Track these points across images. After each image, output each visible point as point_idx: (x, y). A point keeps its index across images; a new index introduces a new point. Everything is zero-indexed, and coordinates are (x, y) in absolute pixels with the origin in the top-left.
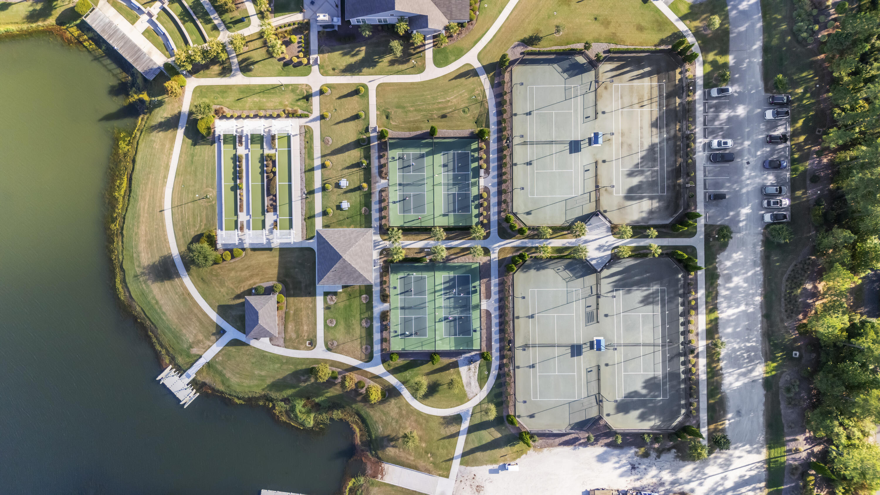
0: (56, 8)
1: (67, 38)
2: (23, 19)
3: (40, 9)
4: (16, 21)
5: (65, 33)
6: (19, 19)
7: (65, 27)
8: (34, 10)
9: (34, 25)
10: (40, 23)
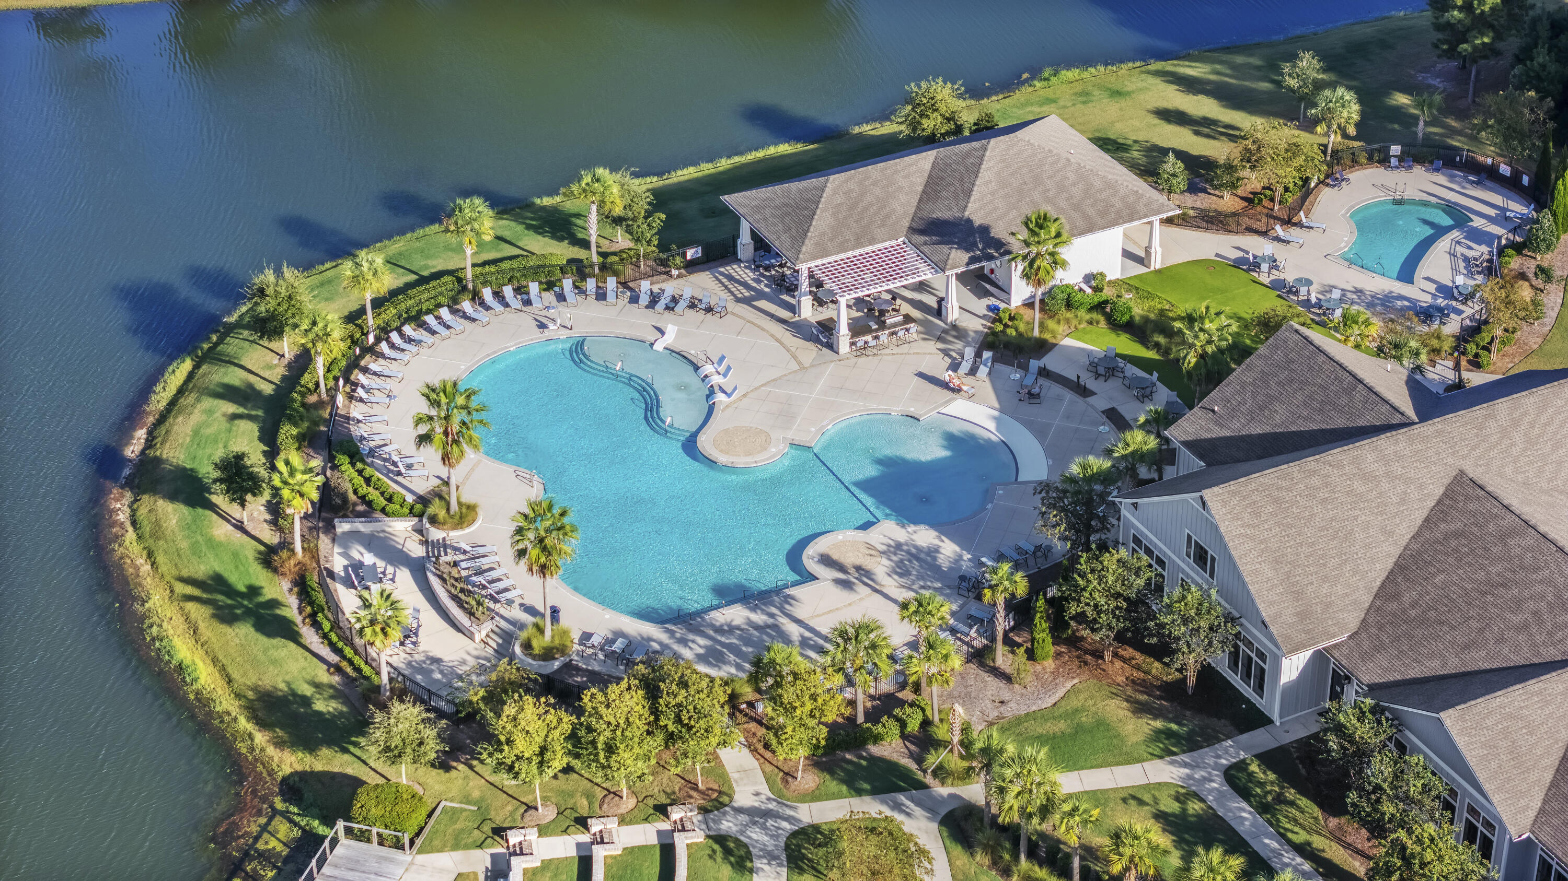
0: (345, 751)
1: (236, 826)
2: (255, 689)
3: (319, 714)
4: (235, 675)
5: (259, 813)
6: (247, 678)
7: (279, 804)
8: (306, 701)
9: (244, 724)
10: (260, 738)
